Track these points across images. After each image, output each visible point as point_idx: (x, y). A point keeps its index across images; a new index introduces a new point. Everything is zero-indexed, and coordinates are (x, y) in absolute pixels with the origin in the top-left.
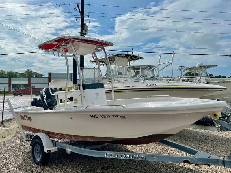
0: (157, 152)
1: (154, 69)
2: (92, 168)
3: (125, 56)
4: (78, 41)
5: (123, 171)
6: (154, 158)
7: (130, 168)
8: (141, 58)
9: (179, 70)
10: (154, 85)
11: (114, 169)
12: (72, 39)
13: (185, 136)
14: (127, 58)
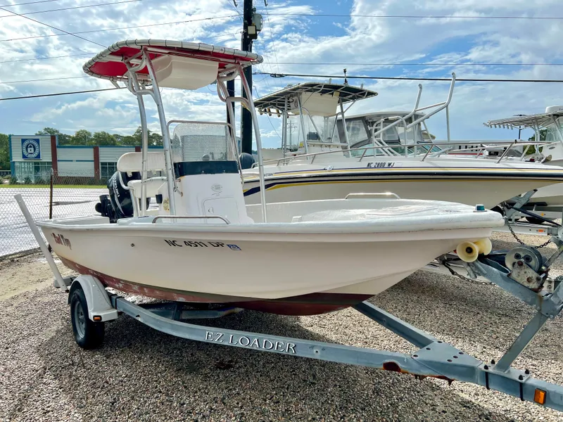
0: (369, 337)
1: (422, 123)
2: (196, 362)
3: (322, 88)
4: (167, 52)
5: (261, 376)
6: (315, 351)
7: (282, 369)
8: (371, 94)
9: (495, 125)
10: (386, 166)
11: (243, 370)
12: (149, 49)
13: (463, 299)
14: (332, 94)
